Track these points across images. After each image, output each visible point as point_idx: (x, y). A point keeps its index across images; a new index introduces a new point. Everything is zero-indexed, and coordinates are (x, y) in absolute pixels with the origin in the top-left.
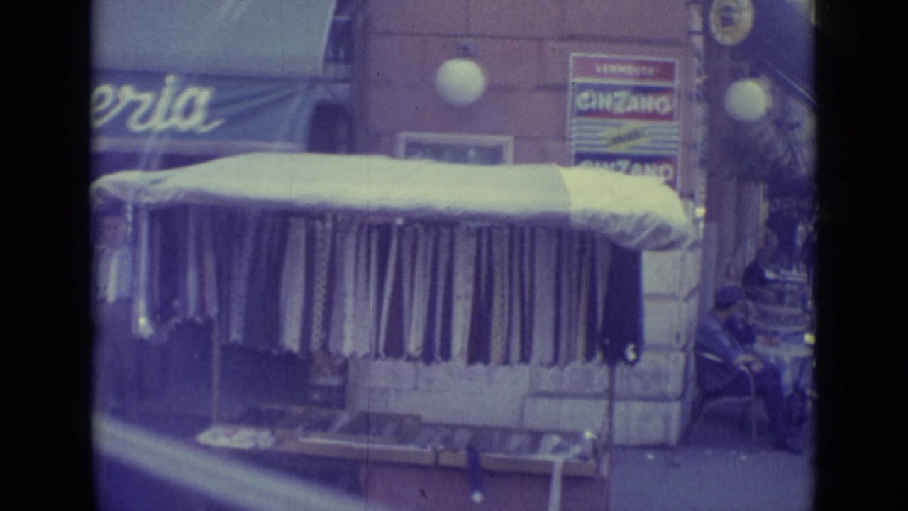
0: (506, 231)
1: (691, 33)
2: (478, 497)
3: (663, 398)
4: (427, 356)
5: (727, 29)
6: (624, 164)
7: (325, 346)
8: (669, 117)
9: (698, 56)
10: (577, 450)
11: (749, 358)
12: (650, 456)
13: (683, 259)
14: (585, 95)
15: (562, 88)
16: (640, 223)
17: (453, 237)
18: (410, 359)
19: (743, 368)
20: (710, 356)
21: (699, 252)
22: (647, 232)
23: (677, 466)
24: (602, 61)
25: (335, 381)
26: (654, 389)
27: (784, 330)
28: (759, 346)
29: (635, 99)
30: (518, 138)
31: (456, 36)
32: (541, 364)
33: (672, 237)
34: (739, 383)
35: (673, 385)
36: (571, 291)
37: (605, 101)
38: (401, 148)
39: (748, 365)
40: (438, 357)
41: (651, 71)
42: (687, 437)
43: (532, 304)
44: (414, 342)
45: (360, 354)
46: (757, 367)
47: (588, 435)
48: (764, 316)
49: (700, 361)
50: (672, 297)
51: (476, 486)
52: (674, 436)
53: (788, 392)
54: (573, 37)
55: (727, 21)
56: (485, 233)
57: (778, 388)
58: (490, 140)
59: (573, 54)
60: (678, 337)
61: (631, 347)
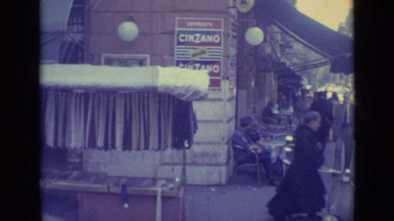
0: (137, 94)
1: (229, 8)
2: (126, 206)
3: (218, 165)
4: (106, 147)
5: (243, 5)
6: (198, 65)
7: (64, 144)
8: (219, 44)
9: (233, 17)
10: (171, 186)
11: (256, 147)
12: (213, 189)
13: (225, 105)
14: (182, 35)
15: (172, 33)
16: (188, 89)
17: (115, 97)
18: (100, 149)
19: (253, 151)
20: (239, 147)
21: (234, 102)
22: (190, 93)
23: (224, 193)
24: (190, 21)
25: (77, 160)
26: (214, 161)
27: (275, 135)
28: (261, 142)
29: (204, 36)
30: (152, 55)
31: (127, 12)
32: (153, 150)
33: (201, 95)
34: (251, 158)
35: (223, 159)
36: (165, 119)
37: (191, 38)
38: (103, 60)
39: (256, 150)
40: (110, 148)
41: (211, 24)
42: (231, 181)
43: (149, 125)
44: (100, 142)
45: (78, 147)
46: (259, 151)
47: (177, 180)
48: (269, 129)
49: (235, 149)
50: (220, 121)
51: (126, 201)
52: (224, 180)
53: (274, 161)
54: (176, 11)
55: (243, 2)
56: (128, 95)
57: (270, 160)
58: (141, 56)
59: (177, 19)
60: (223, 139)
61: (186, 141)
